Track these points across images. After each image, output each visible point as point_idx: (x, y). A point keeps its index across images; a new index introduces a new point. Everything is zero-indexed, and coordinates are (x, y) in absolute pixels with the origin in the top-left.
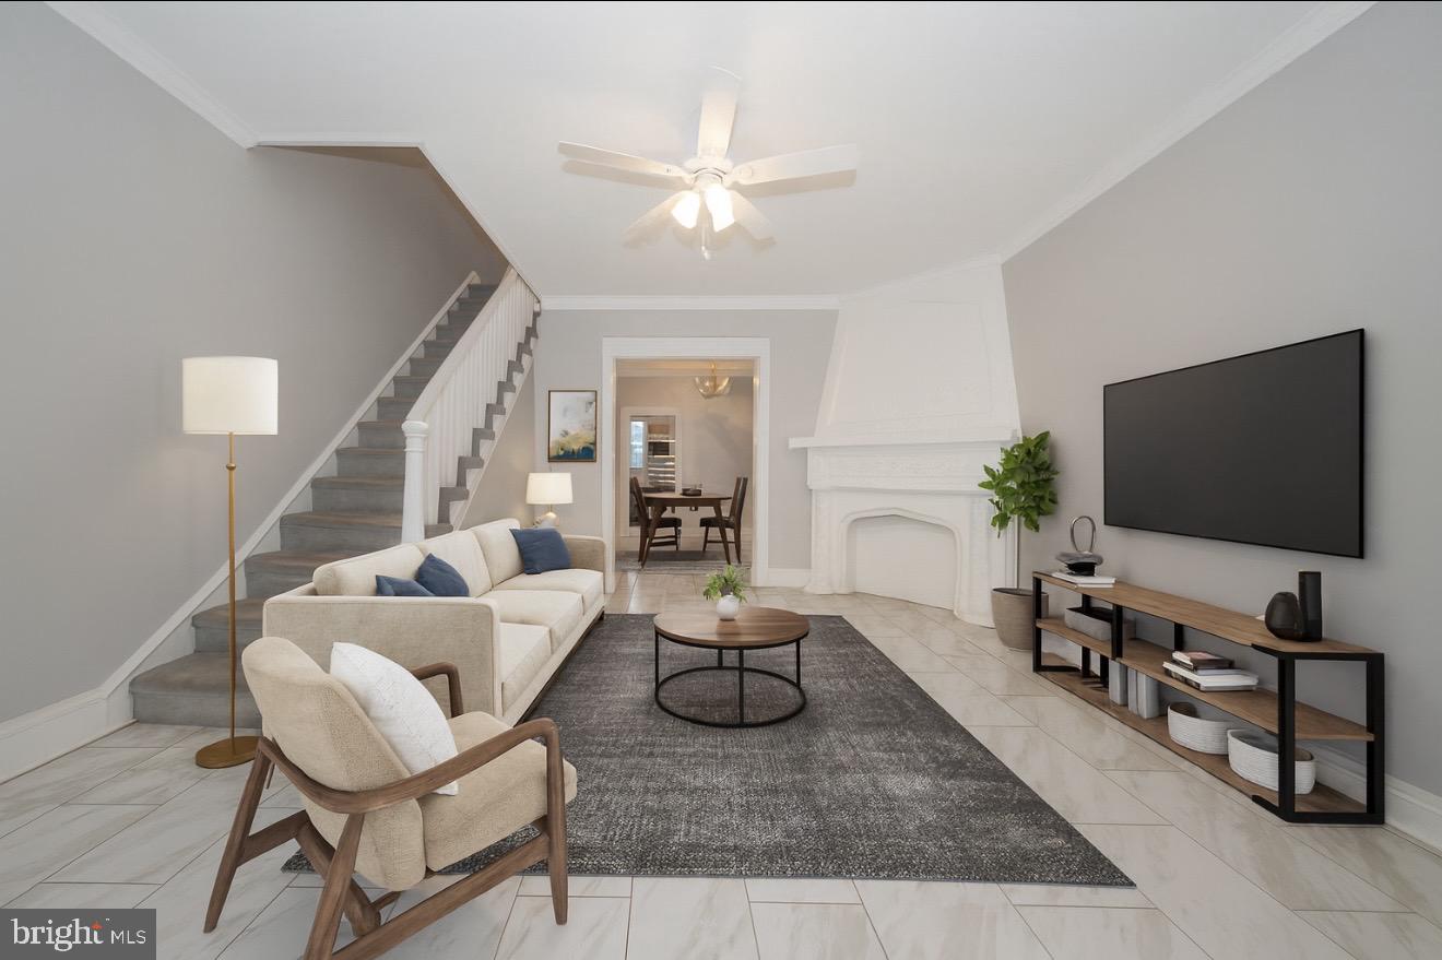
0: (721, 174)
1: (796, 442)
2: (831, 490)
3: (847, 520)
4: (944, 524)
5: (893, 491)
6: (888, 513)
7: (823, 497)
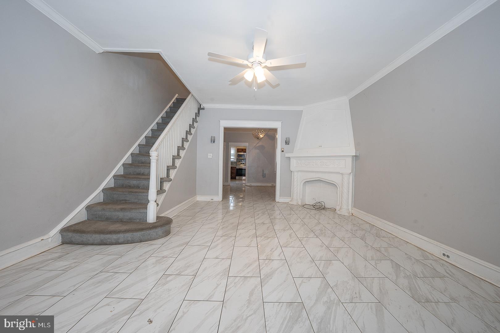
0: (260, 63)
1: (287, 155)
2: (298, 171)
3: (303, 181)
4: (334, 183)
5: (318, 172)
6: (316, 179)
7: (296, 174)
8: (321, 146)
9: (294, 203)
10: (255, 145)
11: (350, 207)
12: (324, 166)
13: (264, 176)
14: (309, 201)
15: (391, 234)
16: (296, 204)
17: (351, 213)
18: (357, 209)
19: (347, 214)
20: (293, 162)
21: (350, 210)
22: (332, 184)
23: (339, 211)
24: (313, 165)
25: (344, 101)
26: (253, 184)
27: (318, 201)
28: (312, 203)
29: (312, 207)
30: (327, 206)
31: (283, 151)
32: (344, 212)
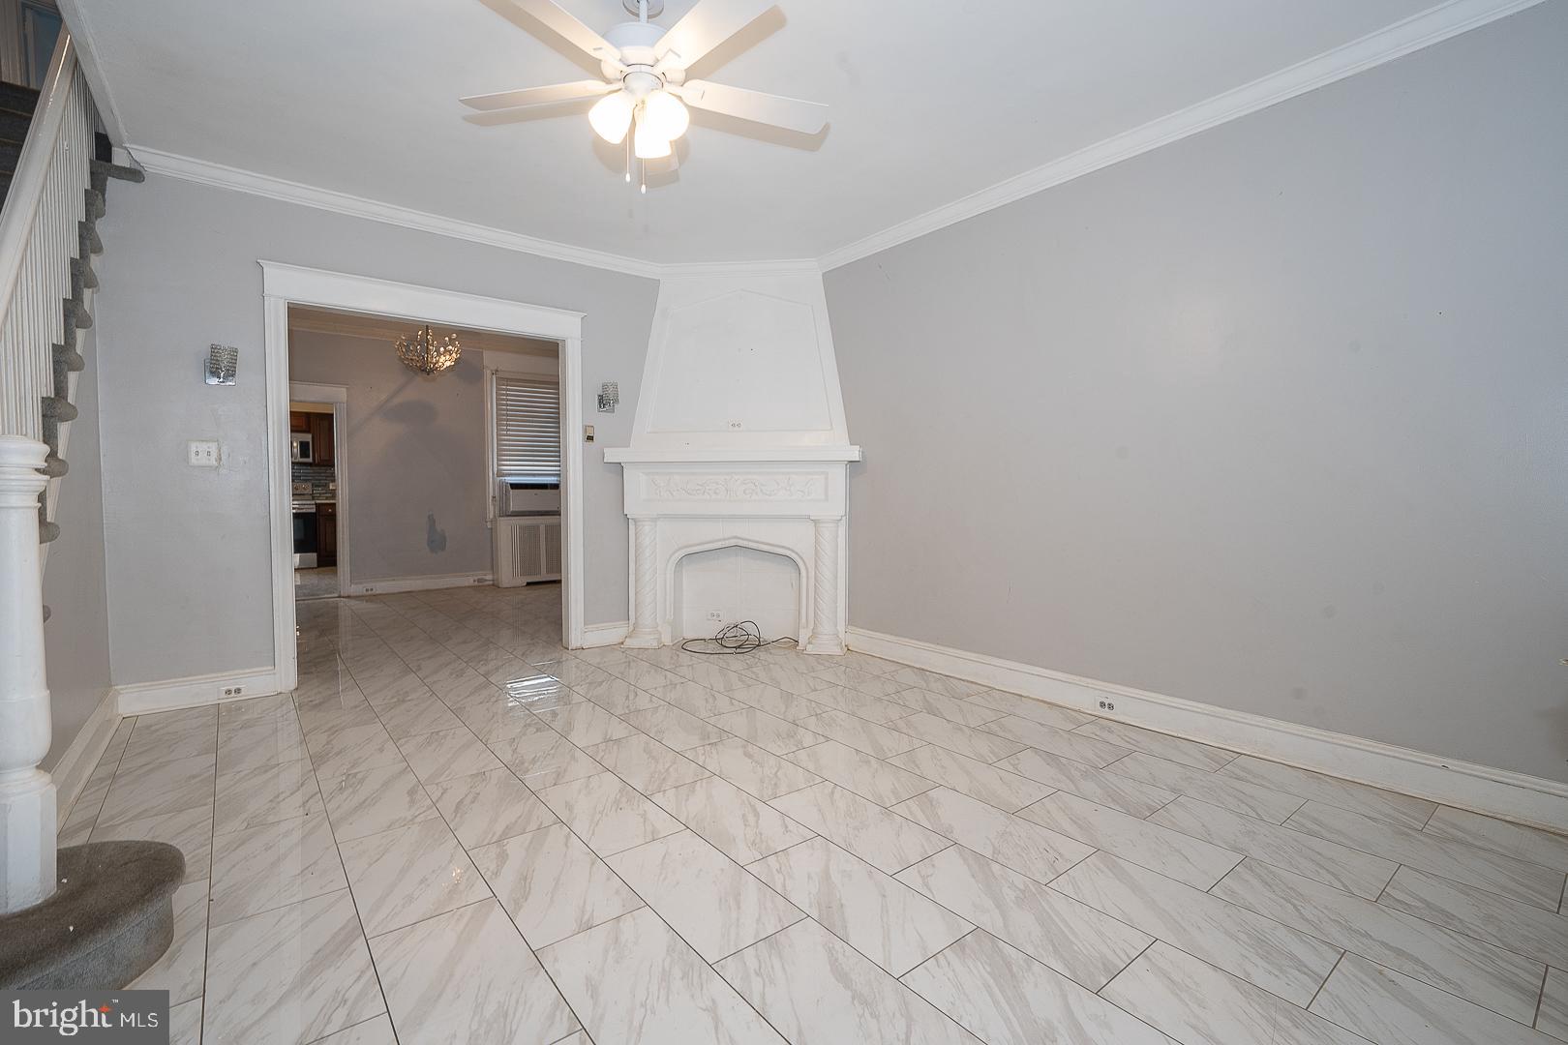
1: (612, 455)
2: (655, 520)
3: (673, 558)
4: (788, 553)
5: (732, 518)
6: (727, 543)
7: (647, 528)
8: (739, 425)
9: (645, 640)
10: (383, 397)
11: (841, 628)
12: (757, 493)
13: (437, 542)
14: (699, 624)
15: (976, 683)
16: (655, 644)
17: (843, 644)
18: (862, 628)
19: (837, 651)
20: (636, 485)
21: (842, 635)
22: (786, 560)
23: (809, 643)
24: (715, 493)
25: (808, 273)
26: (382, 587)
27: (728, 619)
28: (711, 630)
29: (713, 647)
30: (767, 635)
31: (590, 438)
32: (827, 646)
